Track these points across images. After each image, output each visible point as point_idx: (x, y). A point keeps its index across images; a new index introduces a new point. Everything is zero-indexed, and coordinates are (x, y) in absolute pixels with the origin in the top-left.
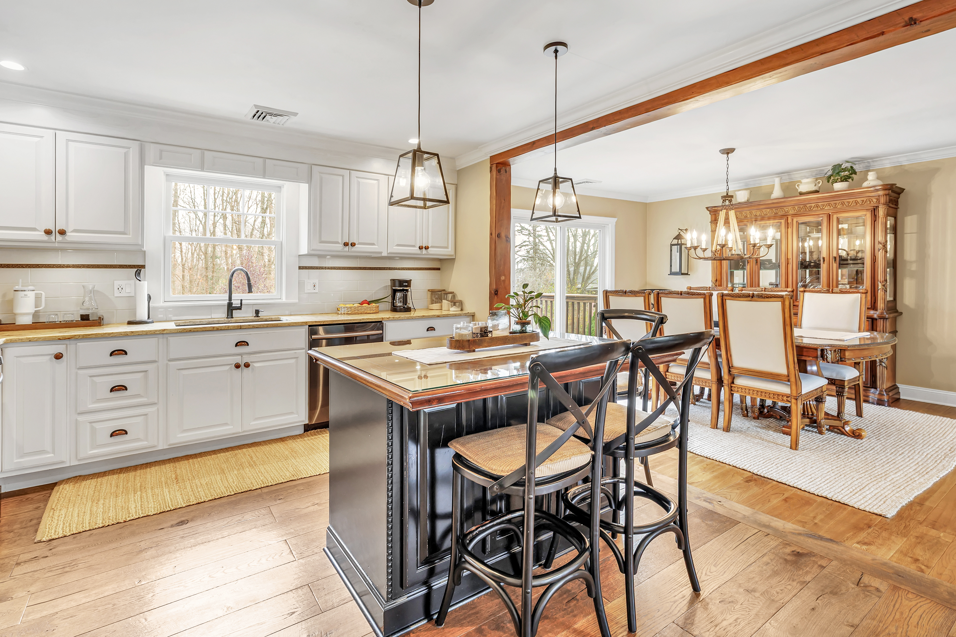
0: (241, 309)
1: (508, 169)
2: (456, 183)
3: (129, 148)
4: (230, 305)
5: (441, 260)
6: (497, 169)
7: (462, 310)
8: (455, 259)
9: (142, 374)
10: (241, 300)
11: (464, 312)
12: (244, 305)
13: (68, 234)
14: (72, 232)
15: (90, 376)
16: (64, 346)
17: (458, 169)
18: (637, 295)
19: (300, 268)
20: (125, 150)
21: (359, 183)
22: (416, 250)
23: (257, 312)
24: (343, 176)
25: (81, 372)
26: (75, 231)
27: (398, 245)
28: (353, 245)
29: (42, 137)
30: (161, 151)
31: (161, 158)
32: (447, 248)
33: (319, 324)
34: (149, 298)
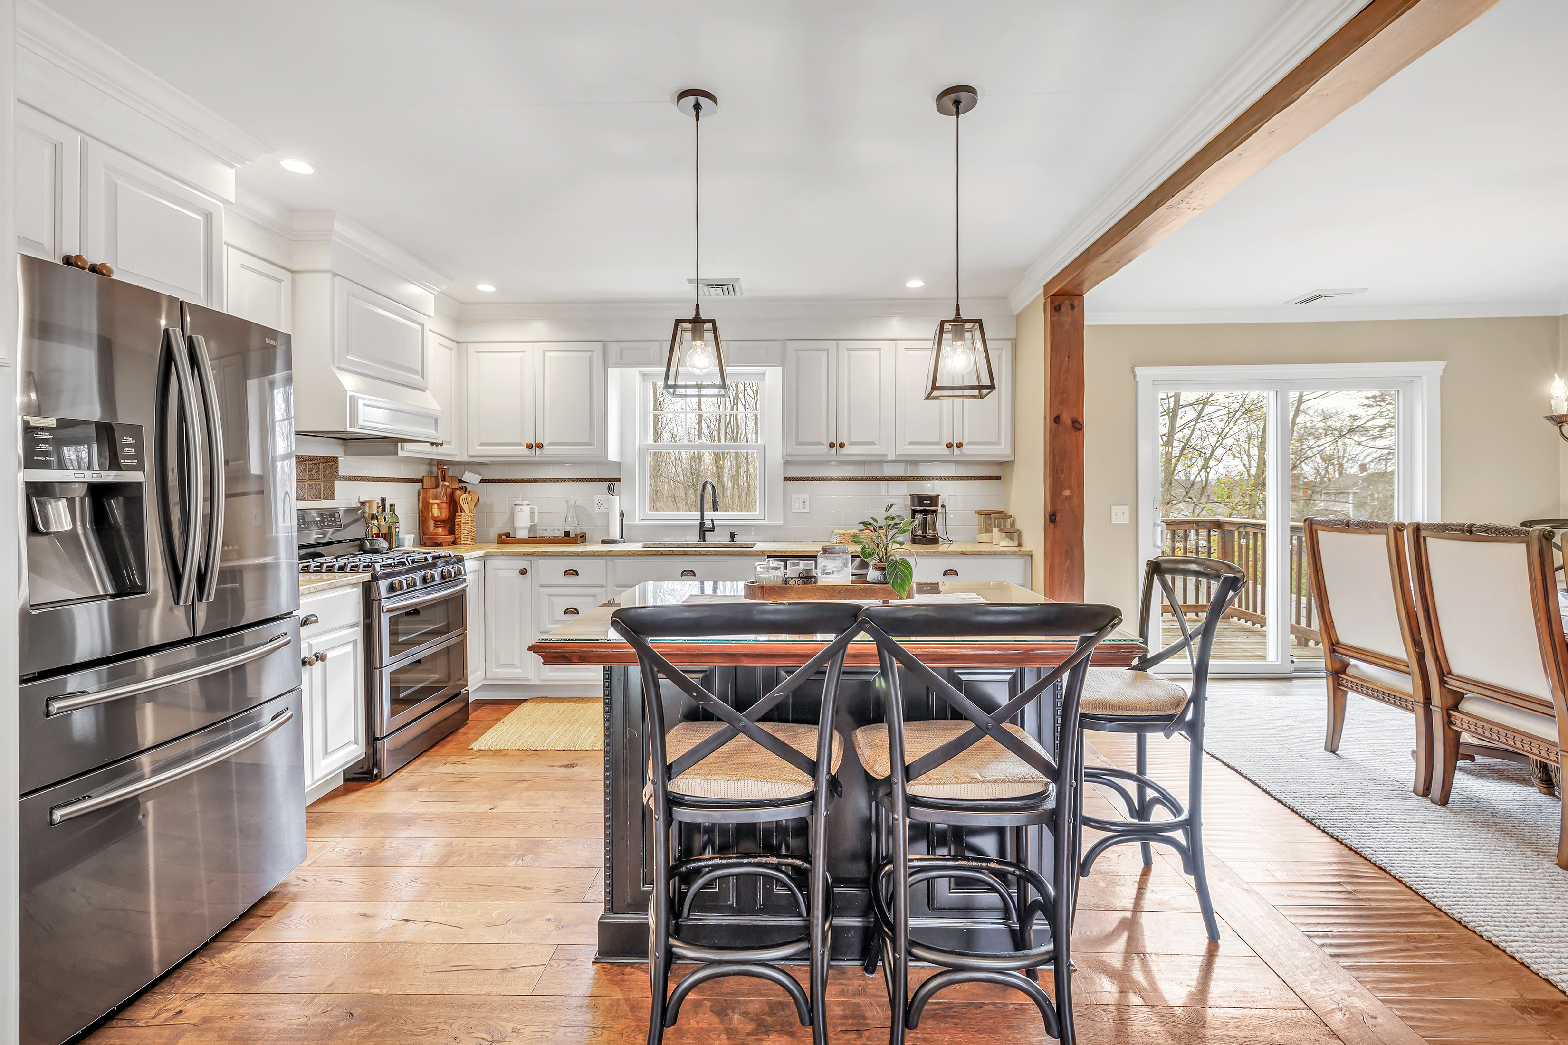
0: (713, 531)
1: (1076, 302)
2: (1014, 337)
3: (593, 351)
4: (702, 524)
5: (1001, 463)
6: (1054, 305)
7: (1020, 545)
8: (1013, 461)
9: (591, 598)
10: (712, 520)
11: (1023, 549)
12: (717, 526)
13: (545, 447)
14: (548, 445)
15: (549, 595)
16: (528, 562)
17: (1016, 313)
18: (1372, 531)
19: (785, 479)
20: (589, 354)
21: (850, 357)
22: (942, 449)
23: (732, 536)
24: (828, 350)
25: (542, 590)
26: (551, 444)
27: (911, 443)
28: (842, 445)
29: (525, 351)
30: (622, 349)
31: (622, 358)
32: (998, 443)
33: (779, 554)
34: (622, 515)
